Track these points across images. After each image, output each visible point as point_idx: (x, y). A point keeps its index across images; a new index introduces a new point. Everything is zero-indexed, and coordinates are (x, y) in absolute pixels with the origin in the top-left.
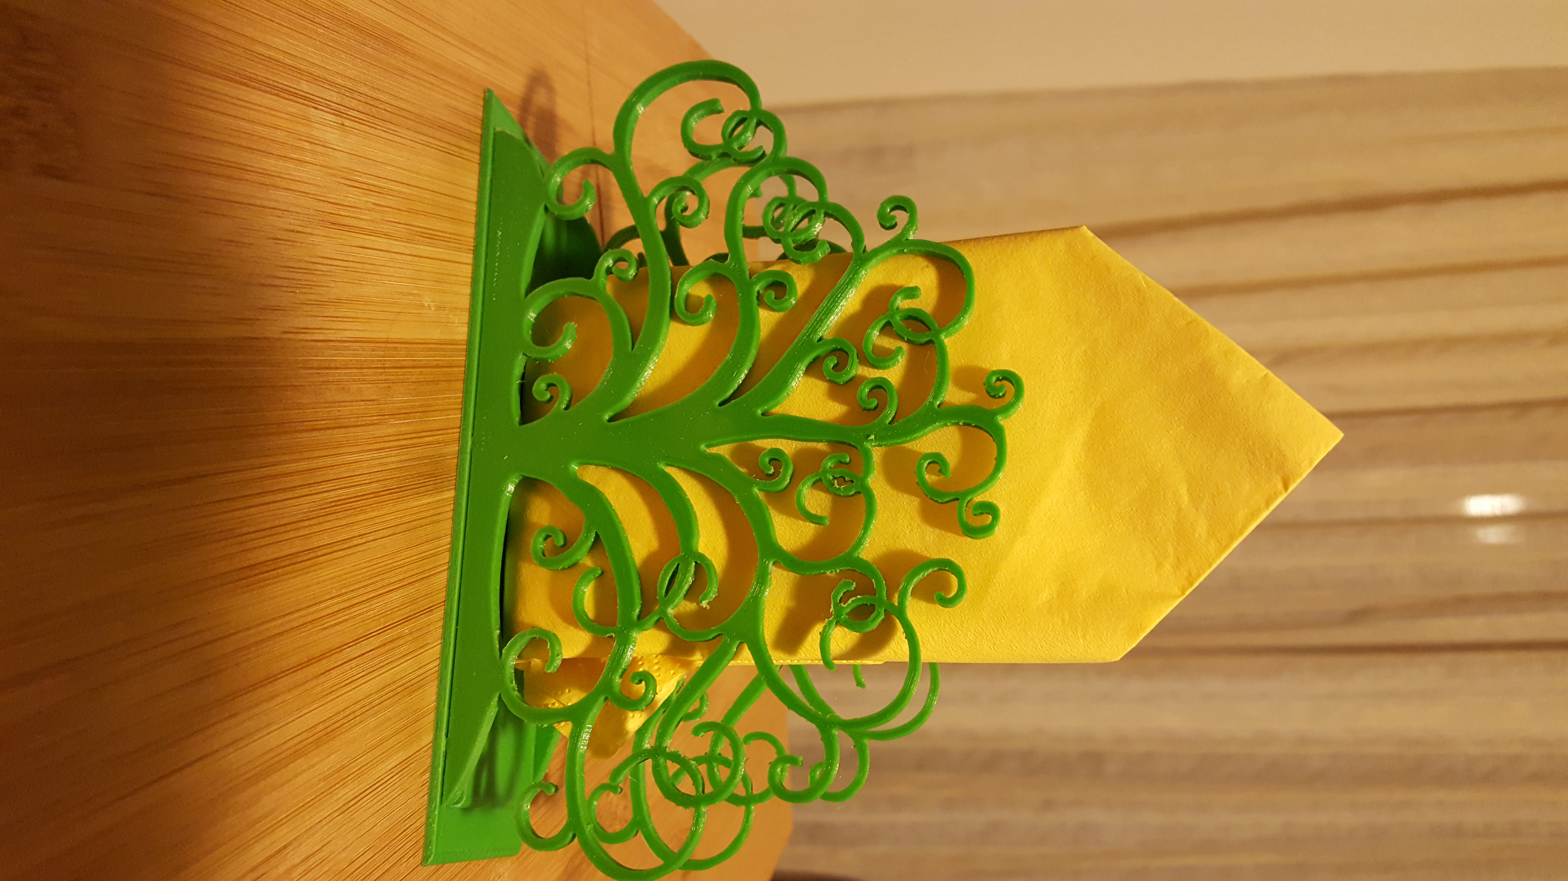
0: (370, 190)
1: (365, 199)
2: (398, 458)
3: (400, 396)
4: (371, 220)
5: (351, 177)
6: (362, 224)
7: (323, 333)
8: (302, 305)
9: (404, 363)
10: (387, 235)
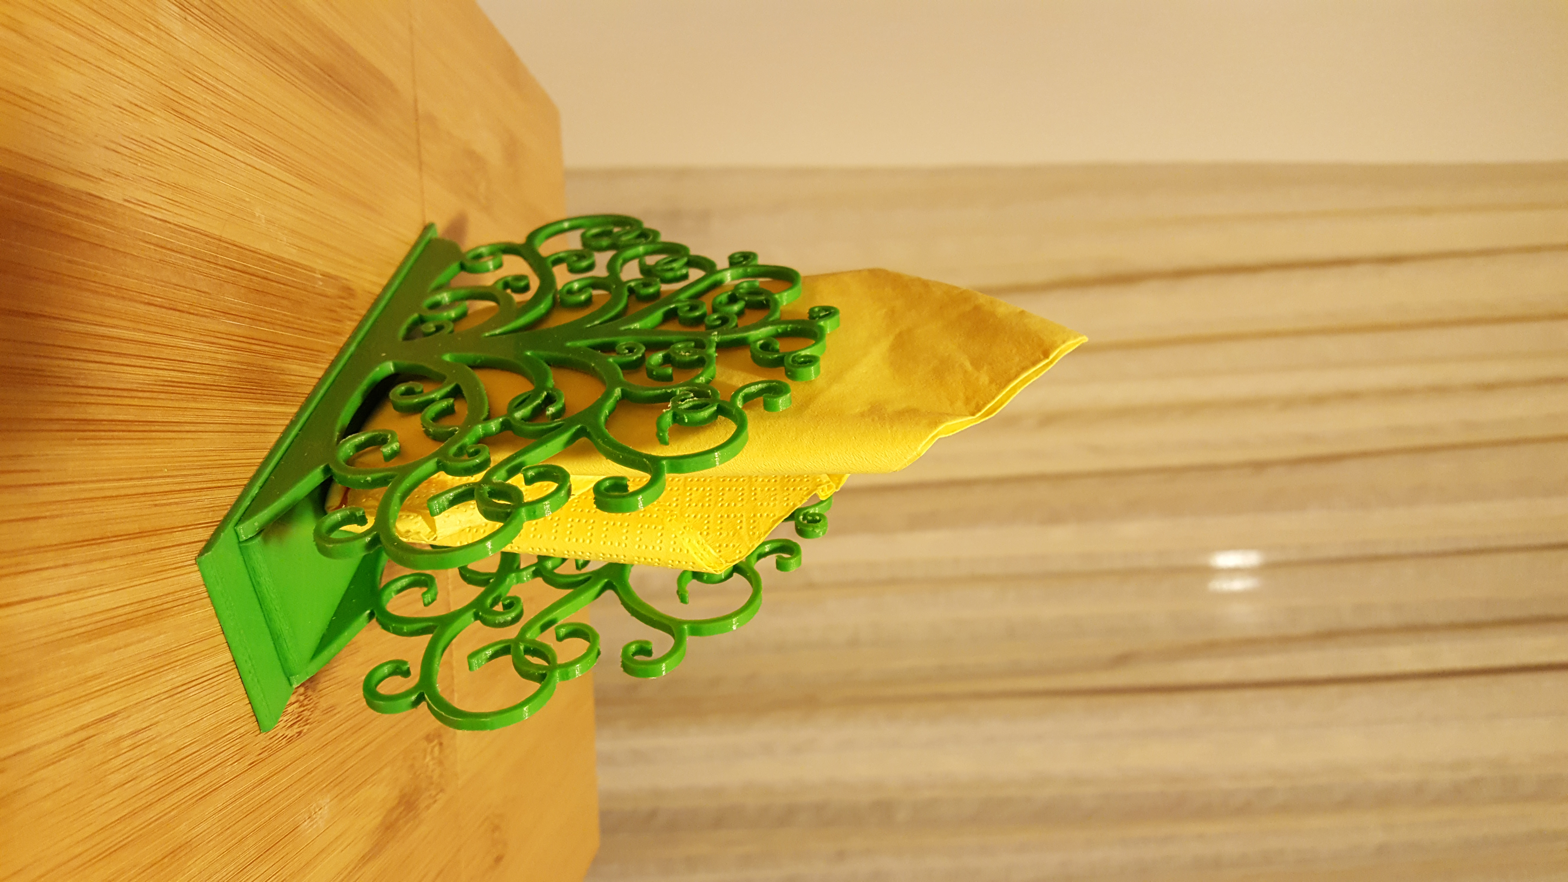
0: (208, 88)
1: (204, 96)
2: (227, 357)
3: (231, 296)
4: (208, 118)
5: (191, 70)
6: (200, 119)
7: (162, 213)
8: (142, 179)
9: (236, 265)
10: (222, 137)
